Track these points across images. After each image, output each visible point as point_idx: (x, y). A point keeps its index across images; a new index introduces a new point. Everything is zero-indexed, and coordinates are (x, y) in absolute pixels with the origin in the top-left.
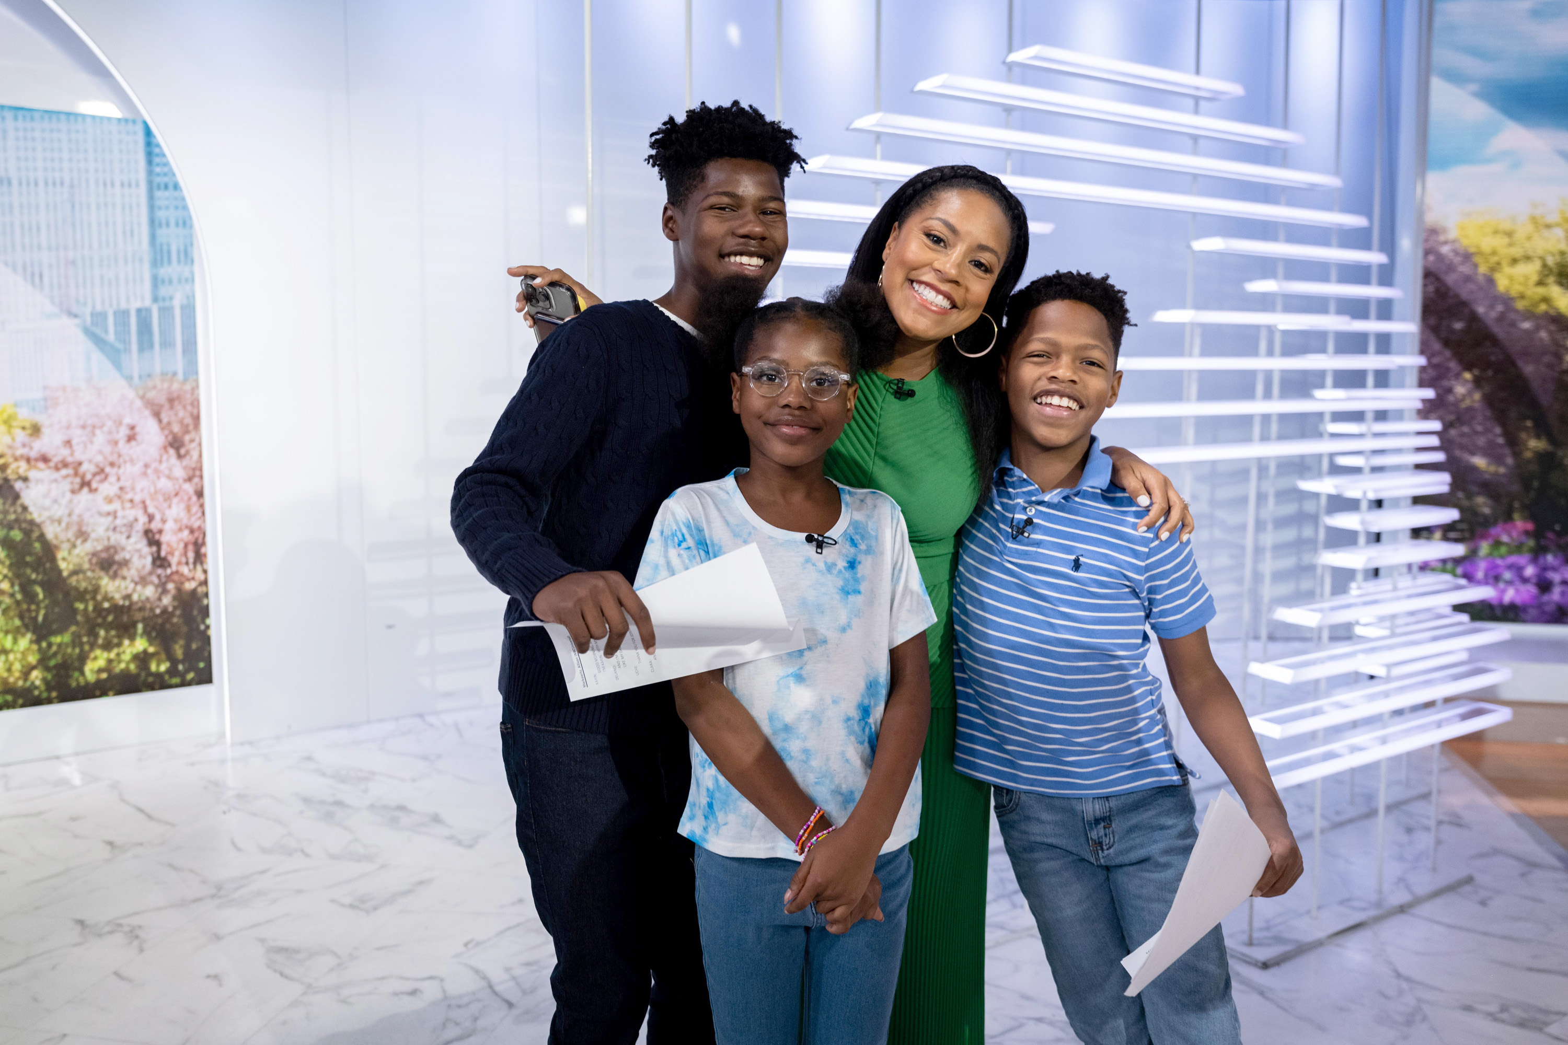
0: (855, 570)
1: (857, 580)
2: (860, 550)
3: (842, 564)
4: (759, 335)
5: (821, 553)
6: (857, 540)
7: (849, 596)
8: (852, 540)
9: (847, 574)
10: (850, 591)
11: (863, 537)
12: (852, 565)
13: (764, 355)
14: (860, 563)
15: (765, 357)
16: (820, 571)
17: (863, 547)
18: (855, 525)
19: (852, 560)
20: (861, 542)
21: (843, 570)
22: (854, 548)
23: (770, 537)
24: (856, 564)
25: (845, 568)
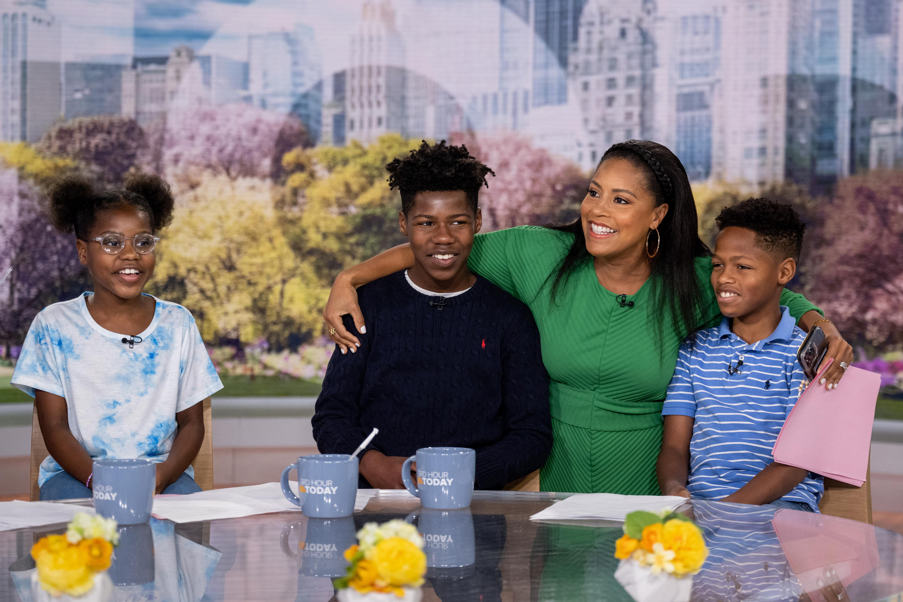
0: (153, 359)
1: (153, 365)
2: (159, 346)
3: (146, 355)
4: (101, 215)
5: (132, 348)
6: (158, 340)
7: (148, 375)
8: (155, 340)
9: (148, 362)
10: (149, 371)
11: (162, 338)
12: (152, 356)
13: (107, 230)
14: (157, 354)
15: (108, 231)
16: (131, 359)
17: (161, 344)
18: (160, 330)
19: (152, 353)
20: (160, 341)
21: (146, 359)
22: (155, 345)
23: (103, 336)
24: (155, 355)
25: (147, 357)
